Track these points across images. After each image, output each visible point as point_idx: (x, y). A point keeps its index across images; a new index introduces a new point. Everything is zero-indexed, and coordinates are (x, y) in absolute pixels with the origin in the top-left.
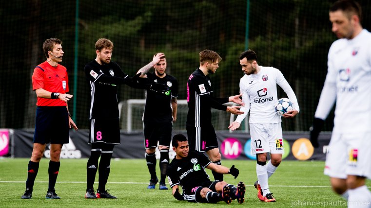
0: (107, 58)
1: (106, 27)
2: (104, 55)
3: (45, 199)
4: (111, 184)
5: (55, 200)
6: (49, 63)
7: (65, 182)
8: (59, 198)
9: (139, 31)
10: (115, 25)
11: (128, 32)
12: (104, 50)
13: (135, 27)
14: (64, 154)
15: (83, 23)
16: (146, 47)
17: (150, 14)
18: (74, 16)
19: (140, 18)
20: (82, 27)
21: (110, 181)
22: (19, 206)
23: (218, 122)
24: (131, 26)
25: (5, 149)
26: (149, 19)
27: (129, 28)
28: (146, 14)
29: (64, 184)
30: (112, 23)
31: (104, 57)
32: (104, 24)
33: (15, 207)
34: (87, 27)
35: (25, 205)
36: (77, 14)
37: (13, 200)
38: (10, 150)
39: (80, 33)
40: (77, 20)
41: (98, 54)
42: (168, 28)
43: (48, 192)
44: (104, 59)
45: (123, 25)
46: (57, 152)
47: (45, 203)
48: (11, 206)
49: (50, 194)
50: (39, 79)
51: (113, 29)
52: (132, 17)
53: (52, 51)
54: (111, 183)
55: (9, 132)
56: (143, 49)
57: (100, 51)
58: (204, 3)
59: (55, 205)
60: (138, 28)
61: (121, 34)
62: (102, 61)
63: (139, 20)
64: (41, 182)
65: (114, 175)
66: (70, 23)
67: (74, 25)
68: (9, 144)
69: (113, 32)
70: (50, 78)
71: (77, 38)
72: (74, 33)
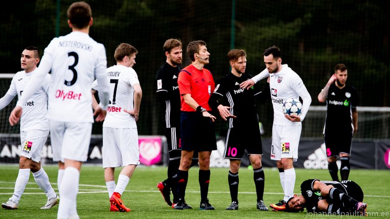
0: (178, 58)
1: (263, 29)
2: (174, 55)
3: (199, 210)
4: (268, 195)
5: (209, 211)
6: (195, 66)
7: (220, 192)
8: (213, 209)
9: (297, 34)
10: (273, 27)
11: (287, 35)
12: (174, 51)
13: (293, 29)
14: (219, 163)
15: (239, 25)
16: (305, 51)
17: (310, 15)
18: (230, 18)
19: (300, 20)
20: (238, 29)
21: (267, 191)
22: (172, 217)
23: (381, 130)
24: (289, 28)
25: (158, 156)
26: (309, 21)
27: (288, 31)
28: (306, 16)
29: (219, 194)
30: (269, 25)
31: (174, 58)
32: (261, 26)
33: (167, 218)
34: (243, 29)
35: (178, 216)
36: (233, 16)
37: (166, 210)
38: (162, 158)
39: (236, 36)
40: (233, 22)
41: (168, 56)
42: (329, 31)
43: (201, 203)
44: (174, 60)
45: (281, 27)
46: (206, 160)
47: (199, 214)
48: (164, 217)
49: (203, 205)
50: (187, 84)
51: (271, 31)
52: (291, 19)
53: (198, 54)
54: (268, 193)
55: (161, 139)
56: (302, 52)
57: (169, 53)
58: (367, 4)
59: (209, 217)
60: (297, 30)
61: (279, 37)
62: (172, 62)
63: (298, 22)
64: (195, 192)
65: (272, 185)
66: (226, 25)
67: (230, 26)
68: (162, 152)
69: (270, 34)
70: (197, 82)
71: (233, 41)
72: (229, 35)
